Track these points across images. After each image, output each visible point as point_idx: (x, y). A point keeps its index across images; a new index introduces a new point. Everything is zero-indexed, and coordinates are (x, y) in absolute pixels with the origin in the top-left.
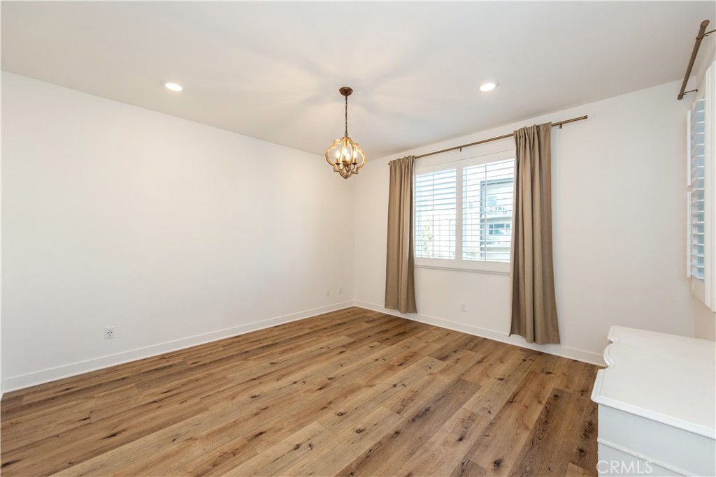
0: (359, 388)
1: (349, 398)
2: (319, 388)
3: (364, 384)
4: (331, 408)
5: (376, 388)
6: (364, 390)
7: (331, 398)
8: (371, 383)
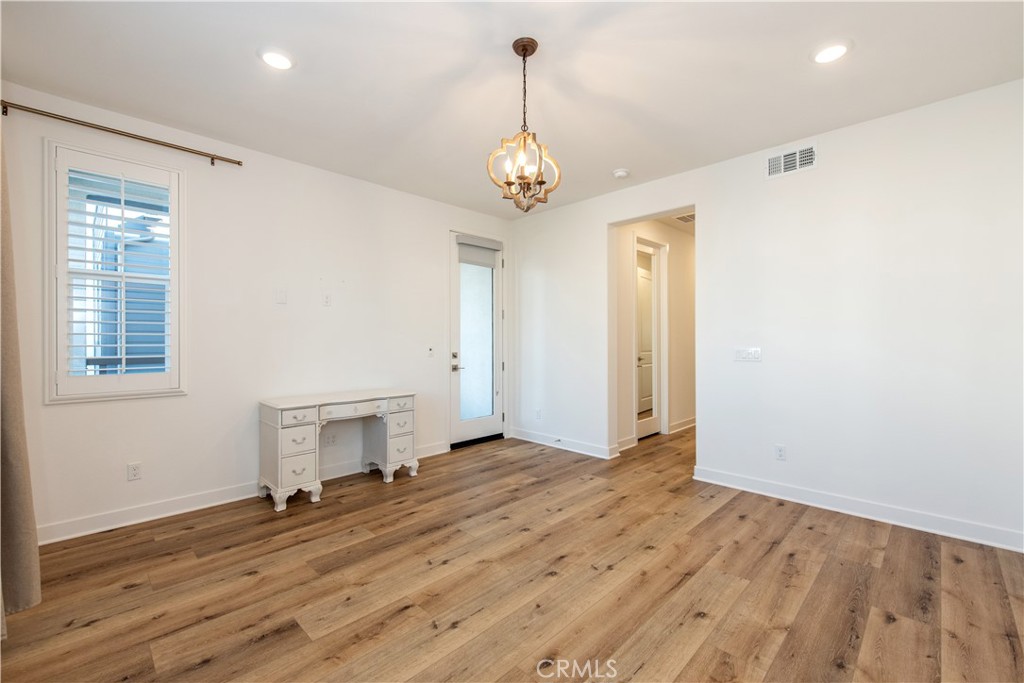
0: (502, 559)
1: (517, 546)
2: (565, 559)
3: (494, 564)
4: (539, 535)
5: (477, 559)
6: (495, 555)
7: (542, 547)
8: (482, 566)
